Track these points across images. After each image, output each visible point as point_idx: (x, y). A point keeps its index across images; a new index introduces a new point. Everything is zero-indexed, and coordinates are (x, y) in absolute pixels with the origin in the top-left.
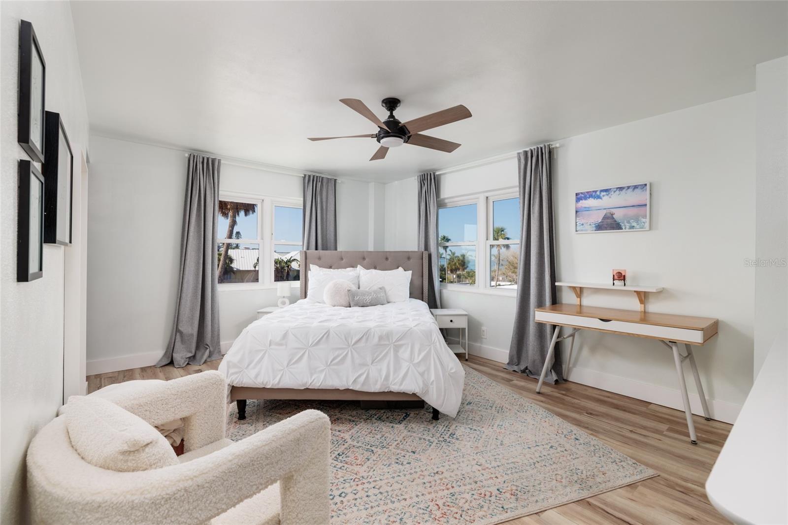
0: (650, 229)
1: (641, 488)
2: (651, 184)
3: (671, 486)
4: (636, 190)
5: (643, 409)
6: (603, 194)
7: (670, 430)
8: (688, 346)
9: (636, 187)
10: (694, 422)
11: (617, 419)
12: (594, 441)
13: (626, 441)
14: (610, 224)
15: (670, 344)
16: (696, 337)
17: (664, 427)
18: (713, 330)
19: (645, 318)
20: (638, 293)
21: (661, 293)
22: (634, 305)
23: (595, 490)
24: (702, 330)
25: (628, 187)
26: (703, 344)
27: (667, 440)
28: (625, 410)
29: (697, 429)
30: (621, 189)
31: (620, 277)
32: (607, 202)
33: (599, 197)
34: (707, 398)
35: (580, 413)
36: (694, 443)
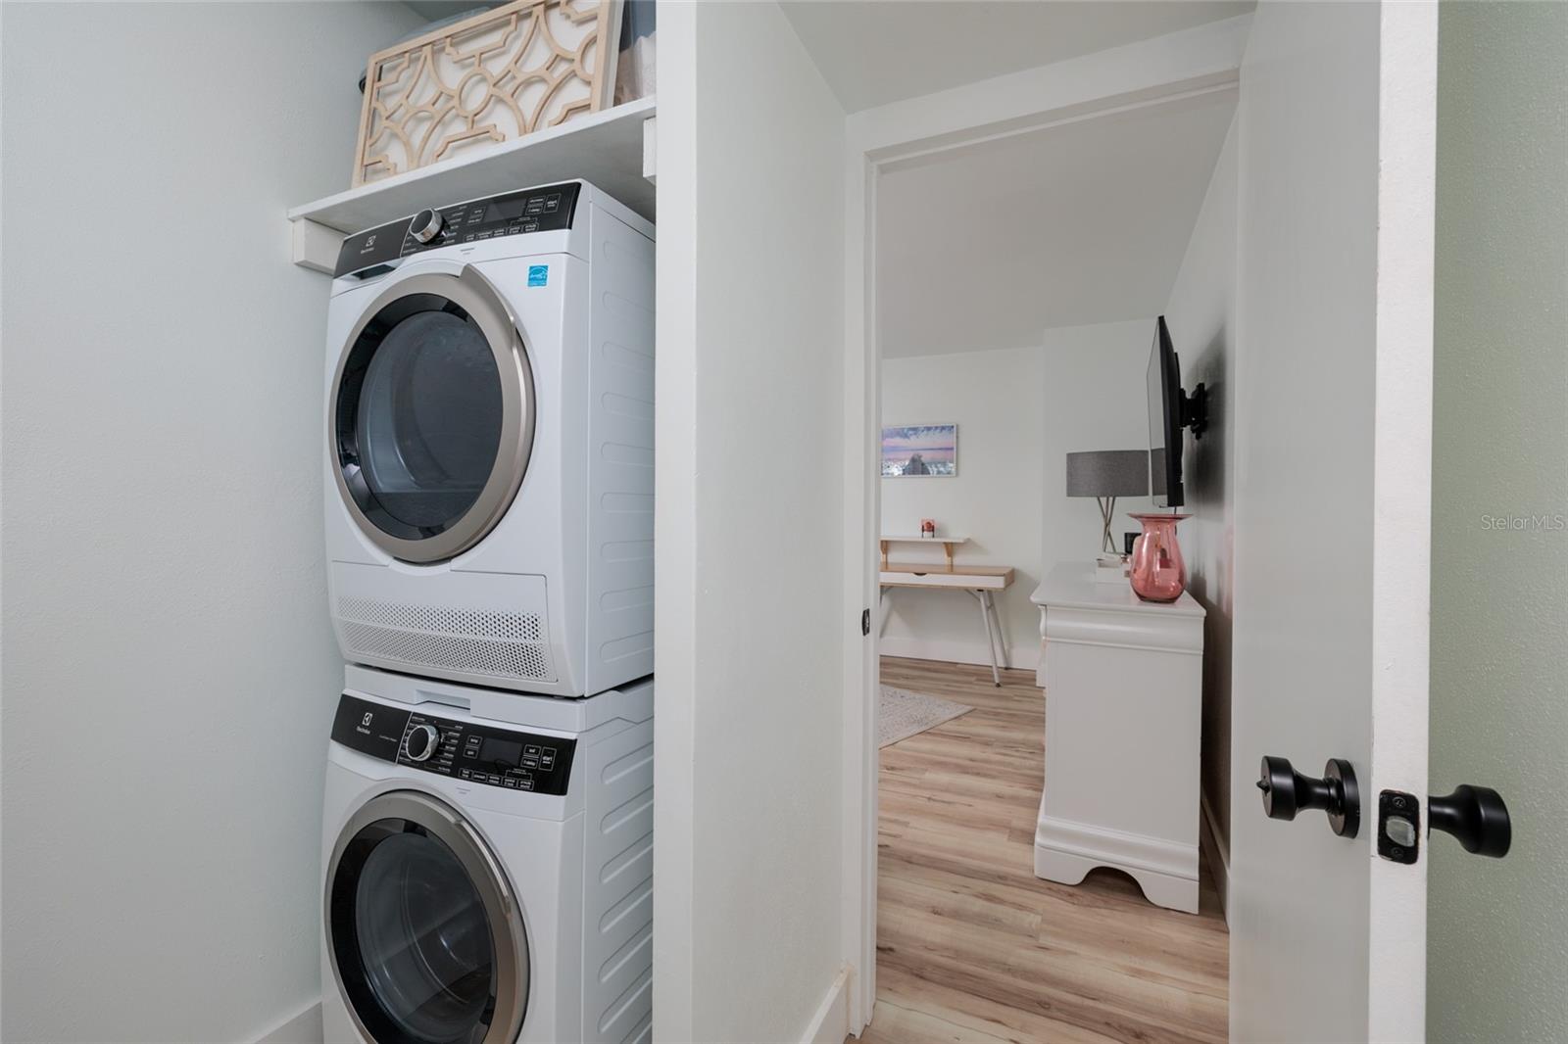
0: (957, 474)
1: (964, 718)
2: (957, 426)
3: (986, 713)
4: (944, 431)
5: (952, 668)
6: (911, 432)
7: (978, 680)
8: (990, 593)
9: (943, 428)
10: (998, 672)
11: (932, 679)
12: (918, 696)
13: (945, 692)
14: (917, 467)
15: (977, 594)
16: (998, 583)
17: (973, 679)
18: (1011, 577)
19: (951, 569)
20: (946, 544)
21: (968, 544)
22: (942, 558)
23: (931, 725)
24: (1004, 575)
25: (936, 428)
26: (1004, 589)
27: (977, 687)
28: (936, 671)
29: (1000, 677)
30: (929, 429)
31: (930, 527)
32: (915, 442)
33: (906, 436)
34: (1006, 648)
35: (897, 679)
36: (998, 685)
